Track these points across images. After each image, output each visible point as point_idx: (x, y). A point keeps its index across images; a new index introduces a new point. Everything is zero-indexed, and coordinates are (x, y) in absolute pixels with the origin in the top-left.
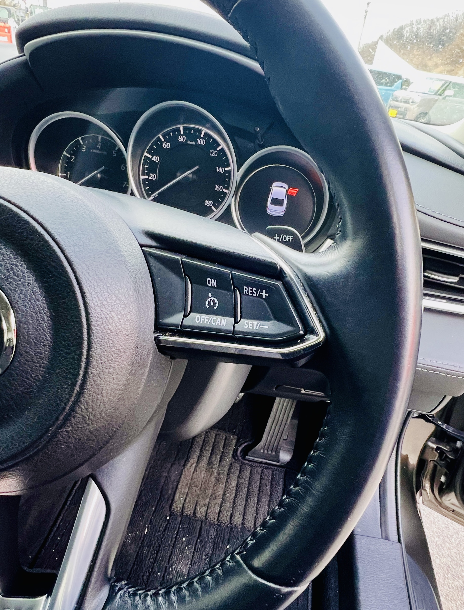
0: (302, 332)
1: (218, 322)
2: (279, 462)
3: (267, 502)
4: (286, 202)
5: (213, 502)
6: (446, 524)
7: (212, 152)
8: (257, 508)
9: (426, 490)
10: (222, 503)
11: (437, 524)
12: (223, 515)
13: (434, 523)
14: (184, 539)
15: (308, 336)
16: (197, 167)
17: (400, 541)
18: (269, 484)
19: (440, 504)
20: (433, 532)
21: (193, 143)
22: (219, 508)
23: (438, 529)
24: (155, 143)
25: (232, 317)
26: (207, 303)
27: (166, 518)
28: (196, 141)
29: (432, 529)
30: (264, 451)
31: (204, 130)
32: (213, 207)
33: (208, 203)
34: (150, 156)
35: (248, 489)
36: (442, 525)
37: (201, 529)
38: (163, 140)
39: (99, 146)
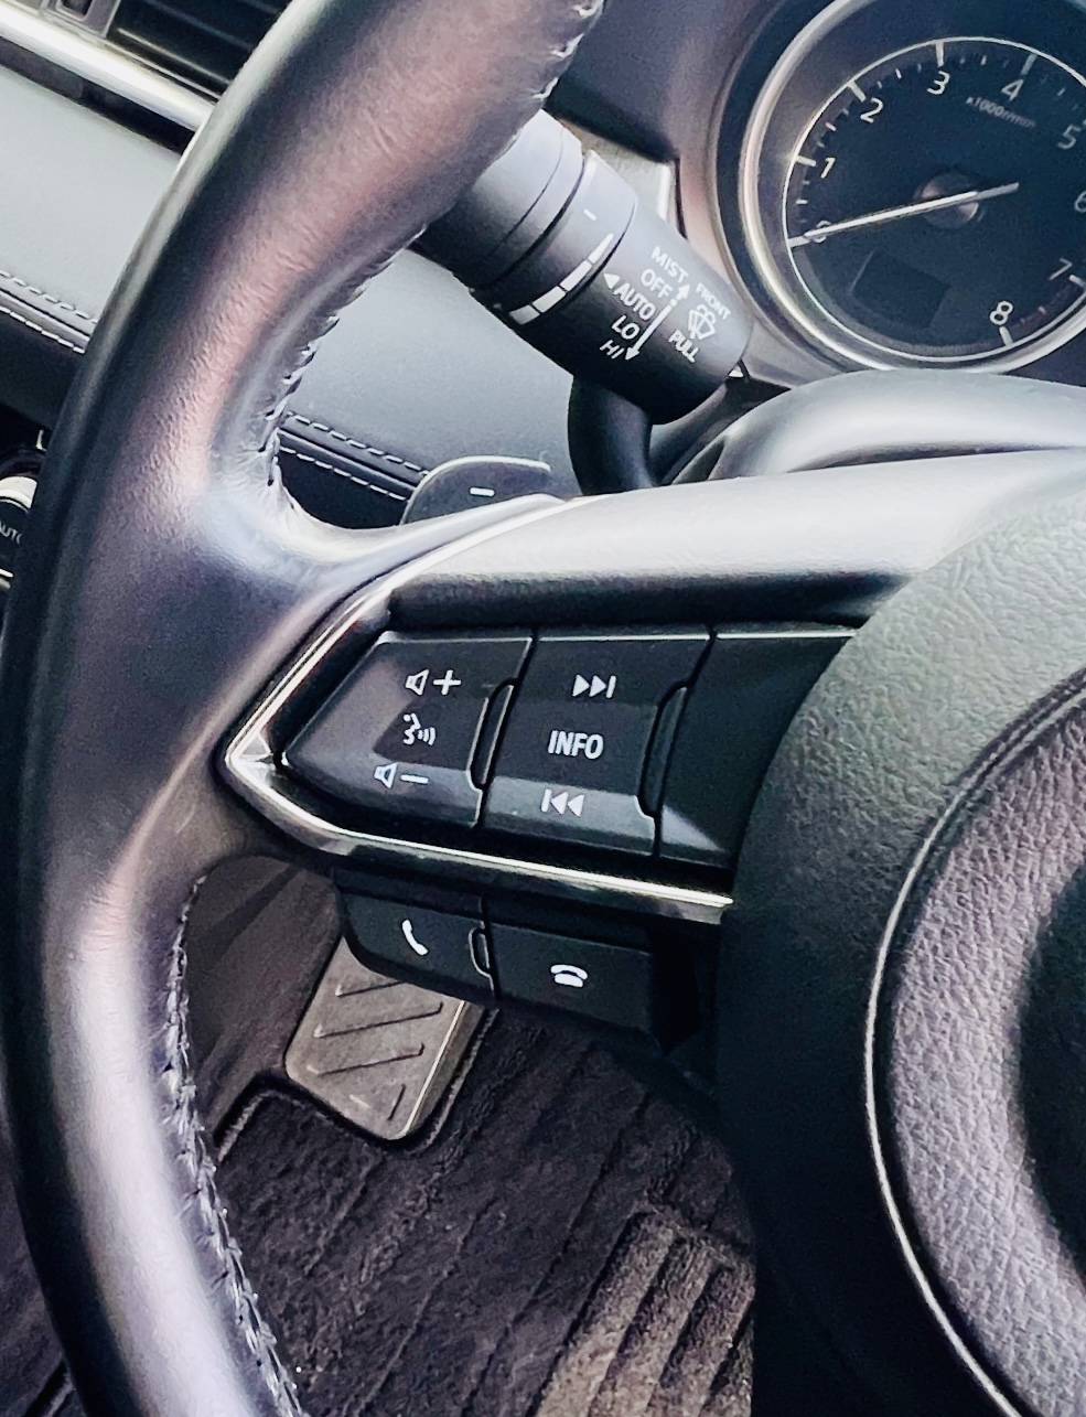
39: (1012, 90)
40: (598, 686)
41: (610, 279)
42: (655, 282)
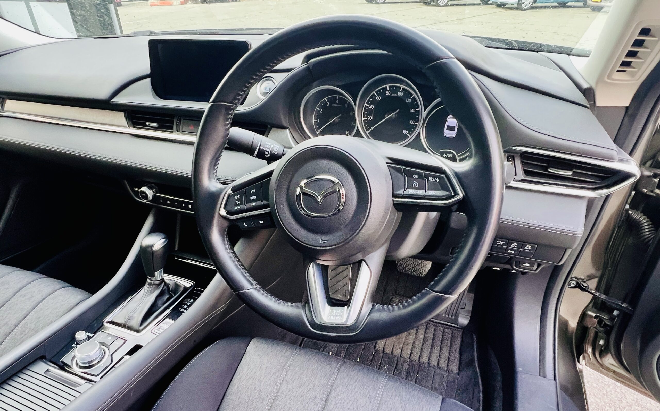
0: (453, 195)
1: (418, 192)
2: (457, 325)
3: (448, 352)
4: (457, 128)
5: (406, 347)
6: (619, 398)
7: (408, 100)
8: (439, 354)
9: (588, 354)
10: (413, 348)
11: (609, 396)
12: (414, 355)
13: (606, 396)
14: (385, 367)
15: (456, 196)
16: (398, 110)
17: (555, 379)
18: (450, 339)
19: (602, 365)
20: (604, 402)
21: (396, 95)
22: (410, 351)
23: (611, 401)
24: (371, 97)
25: (424, 190)
26: (413, 185)
27: (372, 353)
28: (397, 94)
29: (604, 400)
30: (445, 316)
31: (402, 86)
32: (408, 135)
33: (405, 132)
34: (368, 106)
35: (432, 342)
36: (615, 398)
37: (397, 362)
38: (376, 95)
39: (337, 102)
40: (253, 191)
41: (262, 148)
42: (267, 146)
